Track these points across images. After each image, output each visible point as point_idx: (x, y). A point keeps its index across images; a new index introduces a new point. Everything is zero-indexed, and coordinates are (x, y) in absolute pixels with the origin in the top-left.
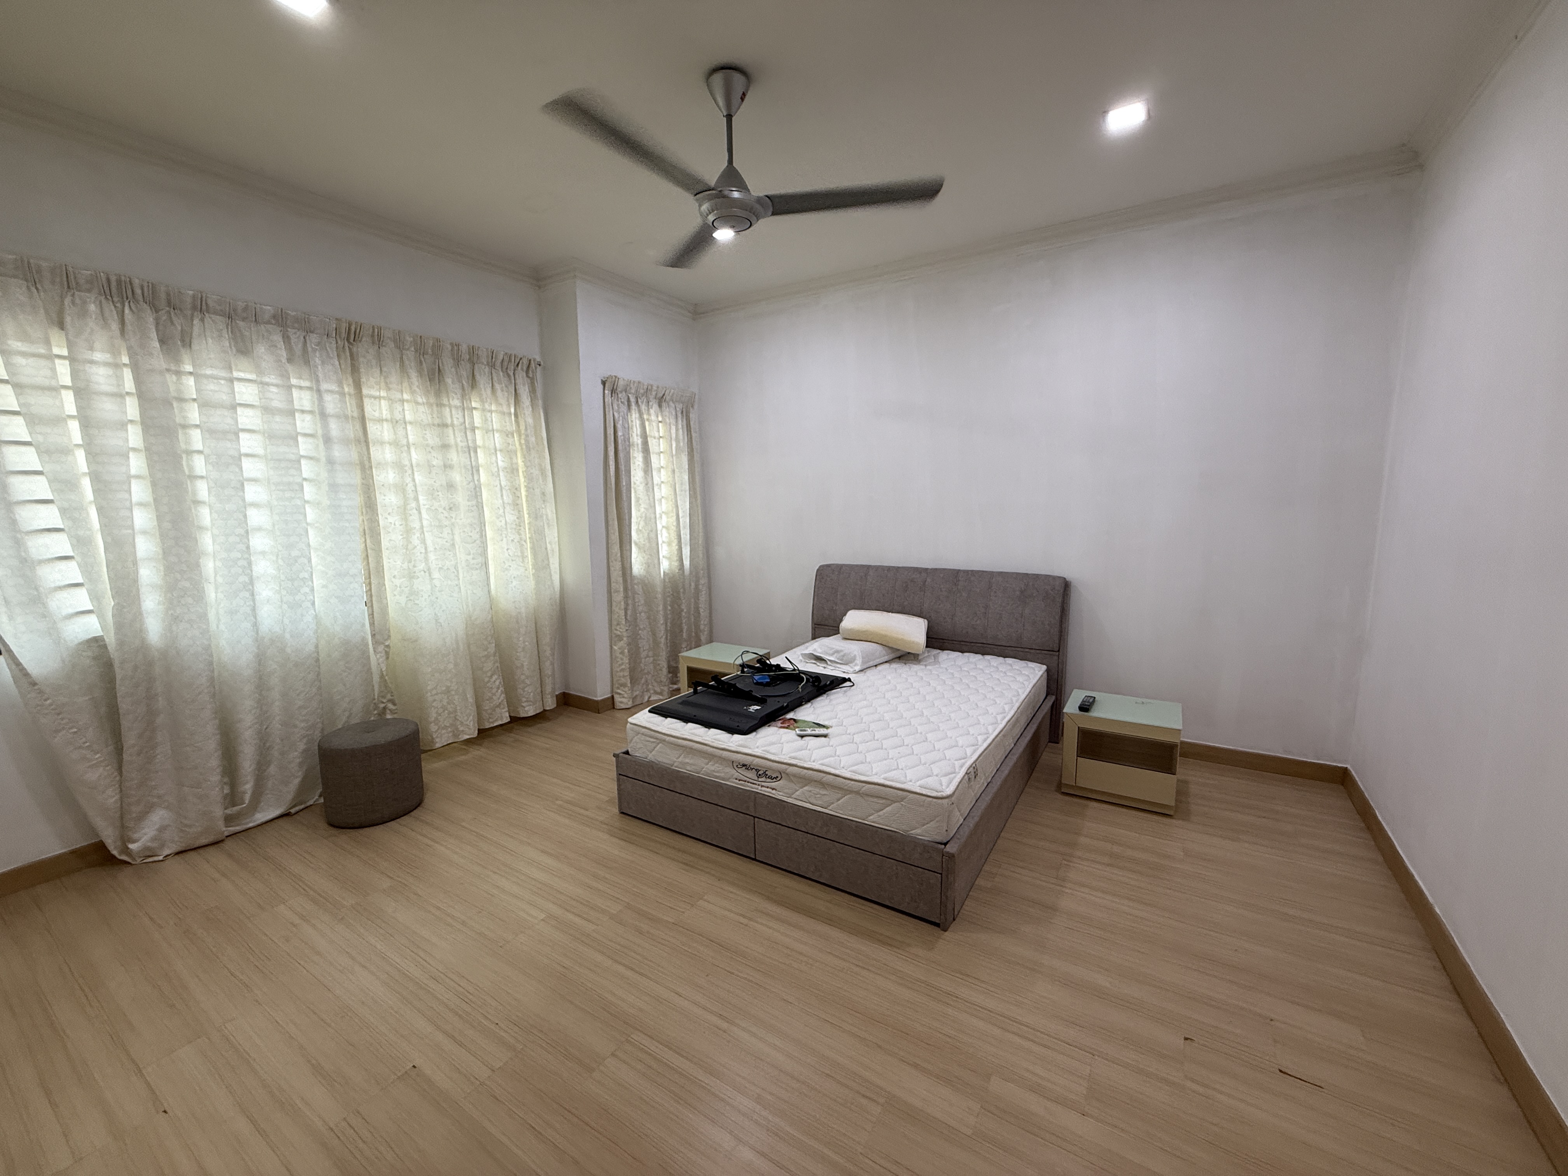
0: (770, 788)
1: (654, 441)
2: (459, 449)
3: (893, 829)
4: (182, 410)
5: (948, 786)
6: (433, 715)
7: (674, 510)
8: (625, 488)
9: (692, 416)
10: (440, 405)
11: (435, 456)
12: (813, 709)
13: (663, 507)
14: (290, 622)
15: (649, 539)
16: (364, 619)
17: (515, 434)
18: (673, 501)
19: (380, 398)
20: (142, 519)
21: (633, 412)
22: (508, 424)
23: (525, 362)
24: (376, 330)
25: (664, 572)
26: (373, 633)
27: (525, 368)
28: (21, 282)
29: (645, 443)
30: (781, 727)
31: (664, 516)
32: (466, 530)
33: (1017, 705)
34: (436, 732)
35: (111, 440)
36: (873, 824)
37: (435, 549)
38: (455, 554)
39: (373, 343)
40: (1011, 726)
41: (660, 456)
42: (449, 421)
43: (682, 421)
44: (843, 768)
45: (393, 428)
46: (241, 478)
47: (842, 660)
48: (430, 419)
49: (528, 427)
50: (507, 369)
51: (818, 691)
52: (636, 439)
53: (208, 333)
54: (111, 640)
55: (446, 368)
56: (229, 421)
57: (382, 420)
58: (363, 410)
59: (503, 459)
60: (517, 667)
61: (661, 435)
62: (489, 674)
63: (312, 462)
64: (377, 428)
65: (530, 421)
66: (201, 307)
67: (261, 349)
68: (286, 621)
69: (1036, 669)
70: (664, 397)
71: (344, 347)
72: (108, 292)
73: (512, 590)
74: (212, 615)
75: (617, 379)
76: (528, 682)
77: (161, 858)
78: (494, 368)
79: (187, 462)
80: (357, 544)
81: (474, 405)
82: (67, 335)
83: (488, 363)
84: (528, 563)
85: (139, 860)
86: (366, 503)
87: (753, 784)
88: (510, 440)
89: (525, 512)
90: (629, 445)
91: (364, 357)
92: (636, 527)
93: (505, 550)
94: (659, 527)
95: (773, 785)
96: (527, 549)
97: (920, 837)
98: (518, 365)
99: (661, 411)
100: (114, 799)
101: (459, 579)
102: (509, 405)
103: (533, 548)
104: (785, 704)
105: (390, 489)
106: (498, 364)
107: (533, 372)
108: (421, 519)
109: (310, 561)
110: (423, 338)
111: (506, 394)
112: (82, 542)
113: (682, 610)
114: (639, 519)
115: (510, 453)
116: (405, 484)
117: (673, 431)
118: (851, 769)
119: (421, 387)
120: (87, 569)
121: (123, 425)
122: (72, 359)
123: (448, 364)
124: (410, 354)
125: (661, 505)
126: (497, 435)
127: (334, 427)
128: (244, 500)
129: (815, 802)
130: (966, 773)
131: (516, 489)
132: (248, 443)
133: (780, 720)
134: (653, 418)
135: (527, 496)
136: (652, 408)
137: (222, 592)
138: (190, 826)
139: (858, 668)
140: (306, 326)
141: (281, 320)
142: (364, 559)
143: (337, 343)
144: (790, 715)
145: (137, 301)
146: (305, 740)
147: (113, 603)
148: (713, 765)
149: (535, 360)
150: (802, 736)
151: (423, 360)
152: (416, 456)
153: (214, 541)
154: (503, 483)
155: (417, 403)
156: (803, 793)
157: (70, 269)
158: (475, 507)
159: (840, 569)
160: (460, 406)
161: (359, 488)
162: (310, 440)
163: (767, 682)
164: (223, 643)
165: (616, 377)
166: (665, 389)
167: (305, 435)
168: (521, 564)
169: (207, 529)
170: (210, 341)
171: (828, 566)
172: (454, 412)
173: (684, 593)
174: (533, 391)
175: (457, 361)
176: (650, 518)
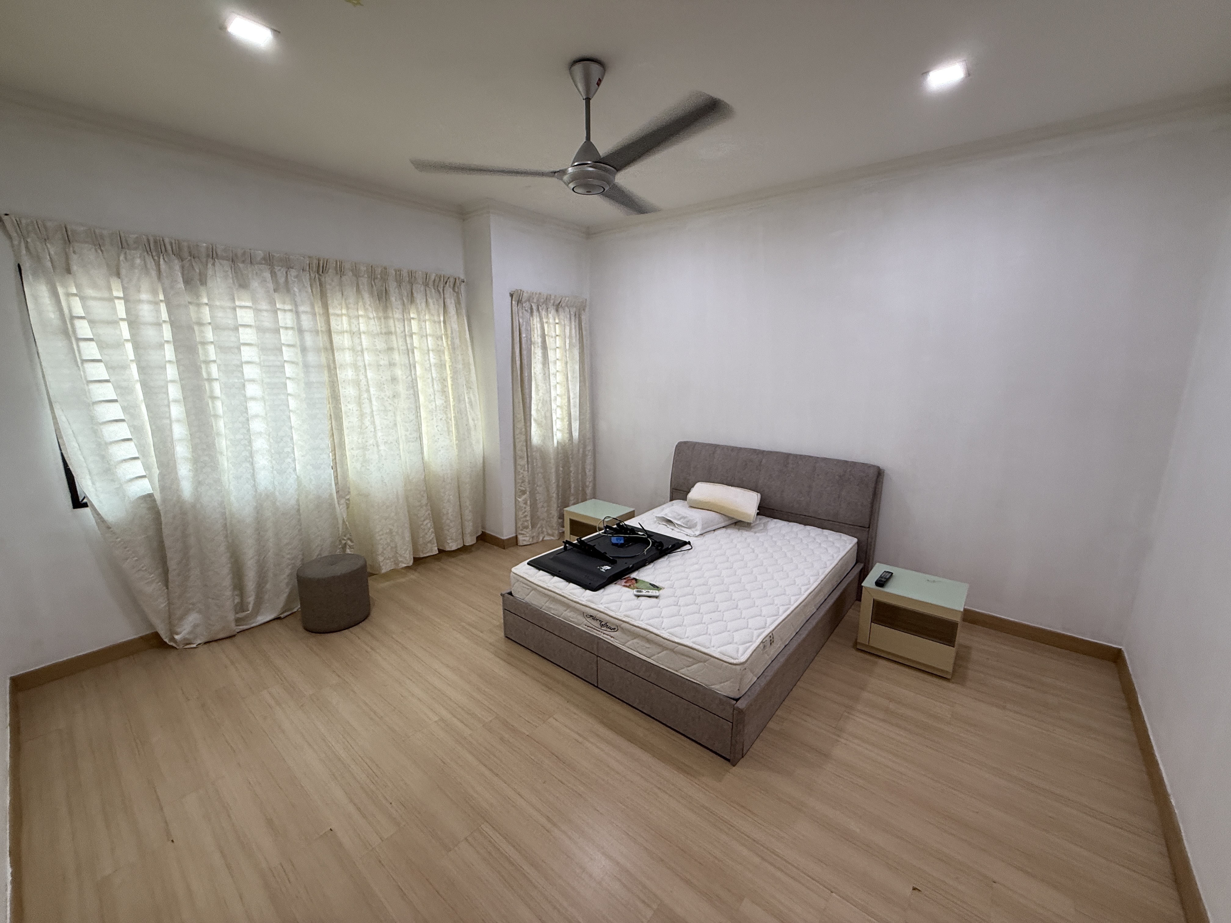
0: (610, 636)
1: (551, 340)
2: (401, 351)
3: (698, 682)
4: (202, 332)
5: (742, 655)
6: (380, 550)
7: (566, 394)
8: (527, 378)
9: (583, 317)
10: (386, 318)
11: (382, 357)
12: (654, 569)
13: (558, 391)
14: (278, 483)
15: (546, 417)
16: (331, 480)
17: (443, 336)
18: (566, 386)
19: (342, 315)
20: (177, 411)
21: (535, 318)
22: (438, 330)
23: (452, 280)
24: (338, 264)
25: (558, 442)
26: (338, 490)
27: (452, 286)
28: (91, 246)
29: (544, 342)
30: (624, 586)
31: (558, 399)
32: (405, 412)
33: (822, 577)
34: (382, 562)
35: (154, 356)
36: (683, 676)
37: (382, 428)
38: (397, 431)
39: (337, 273)
40: (812, 597)
41: (556, 351)
42: (393, 330)
43: (575, 322)
44: (664, 629)
45: (352, 337)
46: (243, 381)
47: (687, 525)
48: (378, 329)
49: (454, 332)
50: (438, 286)
51: (660, 553)
52: (537, 338)
53: (218, 275)
54: (158, 497)
55: (391, 289)
56: (233, 339)
57: (344, 332)
58: (329, 325)
59: (434, 357)
60: (444, 514)
61: (557, 334)
62: (423, 519)
63: (293, 365)
64: (339, 339)
65: (455, 326)
66: (213, 255)
67: (255, 284)
68: (276, 483)
69: (848, 542)
70: (561, 304)
71: (315, 278)
72: (148, 249)
73: (440, 457)
74: (225, 478)
75: (522, 292)
76: (452, 525)
77: (194, 646)
78: (428, 287)
79: (207, 369)
80: (325, 425)
81: (412, 315)
82: (122, 282)
83: (423, 283)
84: (453, 436)
85: (181, 647)
86: (332, 395)
87: (598, 631)
88: (440, 343)
89: (451, 397)
90: (530, 342)
91: (330, 284)
92: (536, 408)
93: (435, 427)
94: (554, 406)
95: (612, 634)
96: (452, 425)
97: (718, 692)
98: (446, 283)
99: (559, 316)
100: (165, 604)
101: (400, 450)
102: (439, 315)
103: (457, 425)
104: (631, 566)
105: (349, 384)
106: (431, 283)
107: (458, 288)
108: (371, 407)
109: (292, 439)
110: (373, 266)
111: (437, 306)
112: (137, 430)
113: (571, 472)
114: (538, 401)
115: (439, 352)
116: (359, 380)
117: (567, 331)
118: (669, 630)
119: (372, 304)
120: (141, 448)
121: (161, 346)
122: (126, 299)
123: (392, 286)
124: (364, 280)
125: (556, 390)
126: (430, 338)
127: (309, 339)
128: (245, 396)
129: (640, 651)
130: (762, 642)
131: (444, 380)
132: (247, 353)
133: (625, 579)
134: (551, 321)
135: (452, 385)
136: (550, 313)
137: (231, 463)
138: (213, 625)
139: (698, 533)
140: (287, 263)
141: (269, 261)
142: (331, 436)
143: (310, 275)
144: (634, 575)
145: (168, 255)
146: (290, 567)
147: (158, 472)
148: (570, 612)
149: (459, 278)
150: (638, 596)
151: (373, 284)
152: (368, 357)
153: (225, 427)
154: (434, 375)
155: (369, 318)
156: (633, 643)
157: (122, 235)
158: (412, 395)
159: (694, 447)
160: (401, 319)
161: (326, 384)
162: (292, 349)
163: (621, 544)
164: (233, 498)
165: (521, 290)
166: (561, 298)
167: (289, 345)
168: (447, 437)
169: (221, 417)
170: (219, 280)
171: (685, 443)
172: (397, 323)
173: (572, 458)
174: (458, 303)
175: (399, 282)
176: (546, 402)
